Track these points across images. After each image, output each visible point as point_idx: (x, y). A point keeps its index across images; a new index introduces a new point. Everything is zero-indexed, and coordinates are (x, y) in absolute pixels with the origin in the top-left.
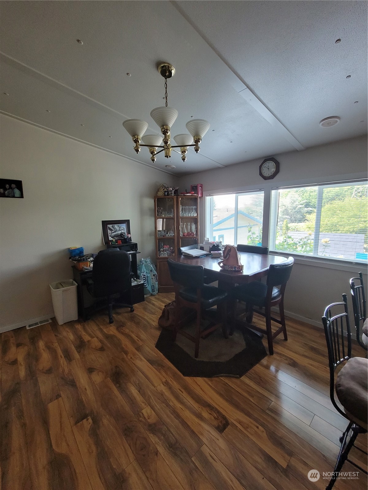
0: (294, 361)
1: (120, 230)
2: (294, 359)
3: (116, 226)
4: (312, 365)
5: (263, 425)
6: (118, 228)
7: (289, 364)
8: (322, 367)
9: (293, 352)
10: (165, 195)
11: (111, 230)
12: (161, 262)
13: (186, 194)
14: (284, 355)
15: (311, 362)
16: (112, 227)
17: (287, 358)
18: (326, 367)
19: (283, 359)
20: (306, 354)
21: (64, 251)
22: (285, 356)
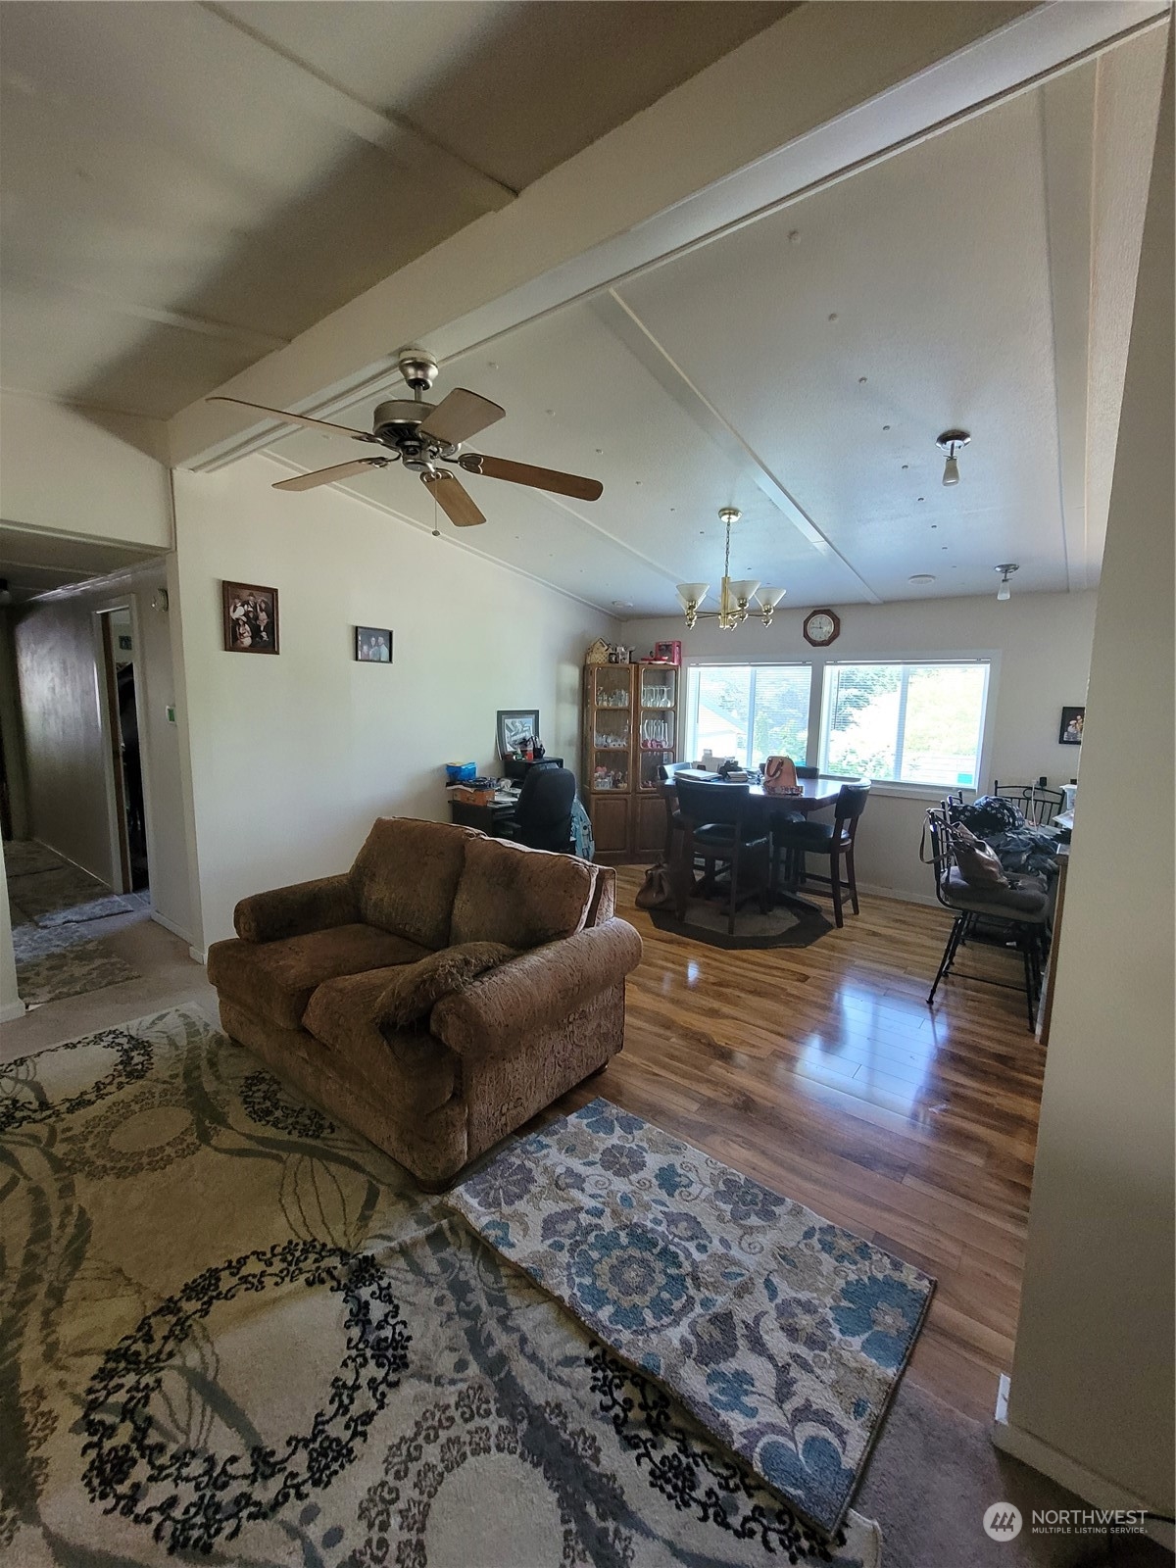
1: (523, 731)
3: (517, 721)
6: (520, 727)
10: (610, 661)
11: (510, 731)
12: (599, 800)
13: (654, 662)
16: (512, 724)
21: (439, 769)
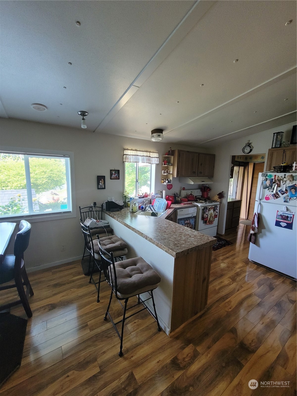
0: (51, 304)
2: (50, 303)
4: (63, 296)
5: (69, 370)
7: (50, 310)
8: (69, 292)
9: (45, 299)
14: (40, 307)
15: (61, 295)
17: (44, 307)
18: (70, 290)
19: (42, 311)
20: (54, 292)
22: (43, 307)
